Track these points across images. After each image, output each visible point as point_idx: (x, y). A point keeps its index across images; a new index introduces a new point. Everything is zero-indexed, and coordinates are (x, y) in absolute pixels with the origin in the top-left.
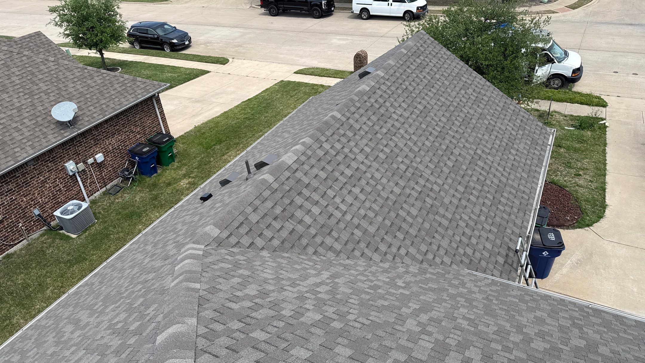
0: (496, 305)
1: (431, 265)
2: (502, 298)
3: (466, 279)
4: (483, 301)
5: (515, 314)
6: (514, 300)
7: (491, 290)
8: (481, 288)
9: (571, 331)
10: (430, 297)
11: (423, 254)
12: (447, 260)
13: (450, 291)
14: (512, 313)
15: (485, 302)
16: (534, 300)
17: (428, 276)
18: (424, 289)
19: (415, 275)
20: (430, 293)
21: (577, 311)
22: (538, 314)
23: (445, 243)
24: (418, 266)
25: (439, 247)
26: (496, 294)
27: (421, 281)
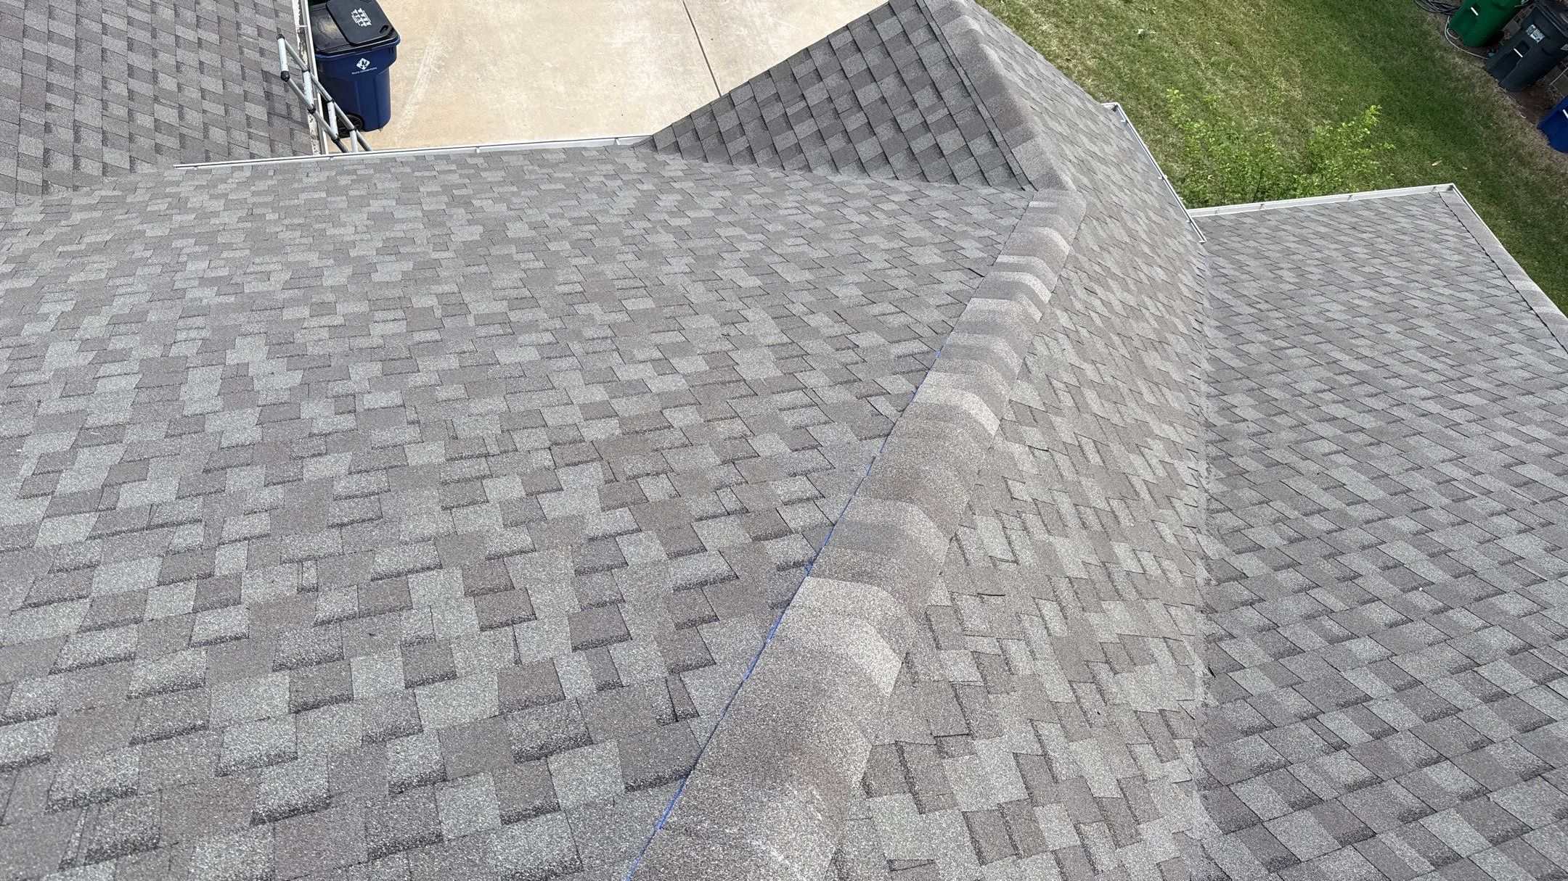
0: (275, 222)
1: (76, 188)
2: (287, 202)
3: (185, 190)
4: (240, 225)
5: (324, 225)
6: (316, 196)
7: (254, 194)
8: (230, 197)
9: (451, 216)
10: (98, 268)
11: (39, 163)
12: (115, 157)
13: (149, 233)
14: (317, 226)
15: (249, 225)
16: (360, 180)
17: (77, 217)
18: (73, 255)
19: (36, 230)
20: (96, 258)
21: (455, 171)
22: (376, 206)
23: (89, 113)
24: (38, 201)
25: (76, 128)
26: (270, 199)
27: (60, 240)
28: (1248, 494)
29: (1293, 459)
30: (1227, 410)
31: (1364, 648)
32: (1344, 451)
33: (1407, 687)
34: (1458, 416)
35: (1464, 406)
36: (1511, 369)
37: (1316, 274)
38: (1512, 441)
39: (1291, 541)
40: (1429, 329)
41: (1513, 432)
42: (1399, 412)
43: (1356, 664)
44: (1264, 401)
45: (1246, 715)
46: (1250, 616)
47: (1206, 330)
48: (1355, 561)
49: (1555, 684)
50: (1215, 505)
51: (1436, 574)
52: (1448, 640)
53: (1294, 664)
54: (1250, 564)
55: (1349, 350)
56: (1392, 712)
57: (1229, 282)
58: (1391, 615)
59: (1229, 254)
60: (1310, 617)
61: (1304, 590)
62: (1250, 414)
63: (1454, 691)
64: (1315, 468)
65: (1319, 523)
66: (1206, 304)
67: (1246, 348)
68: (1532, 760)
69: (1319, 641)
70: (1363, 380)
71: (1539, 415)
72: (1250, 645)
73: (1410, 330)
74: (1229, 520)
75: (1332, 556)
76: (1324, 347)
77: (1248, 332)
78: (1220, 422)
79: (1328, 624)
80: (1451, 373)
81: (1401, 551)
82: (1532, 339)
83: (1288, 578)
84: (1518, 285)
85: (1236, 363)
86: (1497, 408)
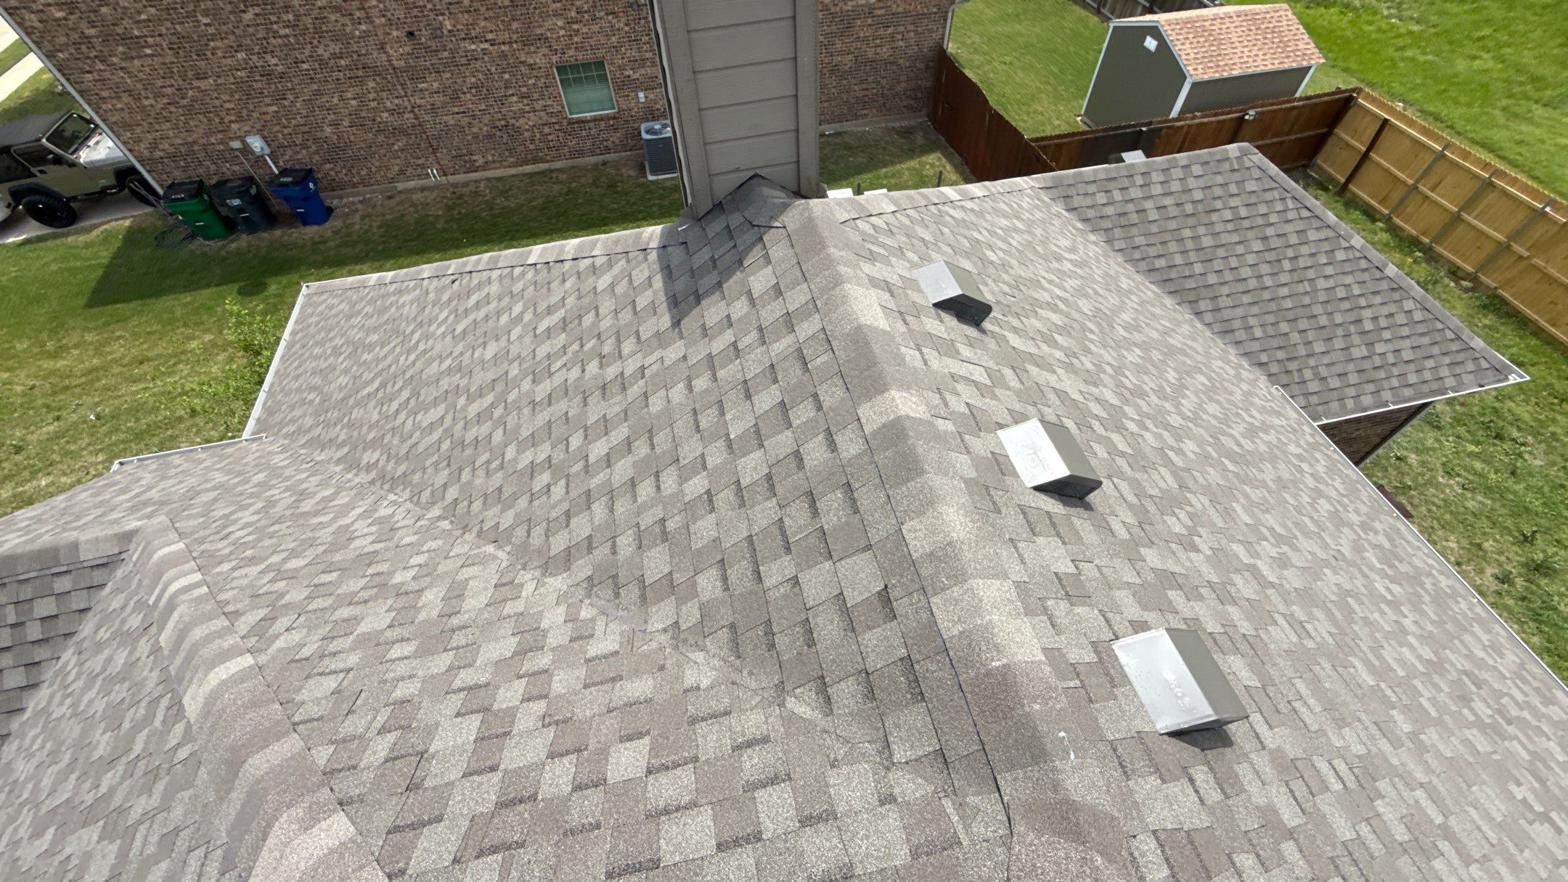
28: (417, 477)
29: (410, 442)
30: (369, 468)
31: (510, 453)
32: (416, 414)
33: (533, 441)
34: (421, 347)
35: (418, 342)
36: (410, 310)
37: (317, 381)
38: (443, 329)
39: (449, 465)
40: (374, 337)
41: (440, 325)
42: (408, 375)
43: (515, 460)
44: (372, 445)
45: (520, 532)
46: (477, 506)
47: (319, 458)
48: (470, 436)
49: (553, 370)
50: (415, 499)
51: (489, 399)
52: (519, 409)
53: (507, 492)
54: (452, 493)
55: (367, 383)
56: (542, 453)
57: (300, 431)
58: (500, 430)
59: (282, 424)
60: (488, 474)
61: (474, 470)
62: (376, 455)
63: (542, 418)
64: (418, 433)
65: (446, 445)
66: (304, 451)
67: (340, 440)
68: (579, 398)
69: (500, 474)
70: (383, 385)
71: (437, 310)
72: (490, 513)
73: (370, 348)
74: (426, 495)
75: (463, 446)
76: (359, 397)
77: (331, 435)
78: (373, 475)
79: (494, 465)
80: (400, 339)
81: (474, 409)
82: (399, 292)
83: (465, 476)
84: (372, 283)
85: (345, 450)
86: (425, 327)
